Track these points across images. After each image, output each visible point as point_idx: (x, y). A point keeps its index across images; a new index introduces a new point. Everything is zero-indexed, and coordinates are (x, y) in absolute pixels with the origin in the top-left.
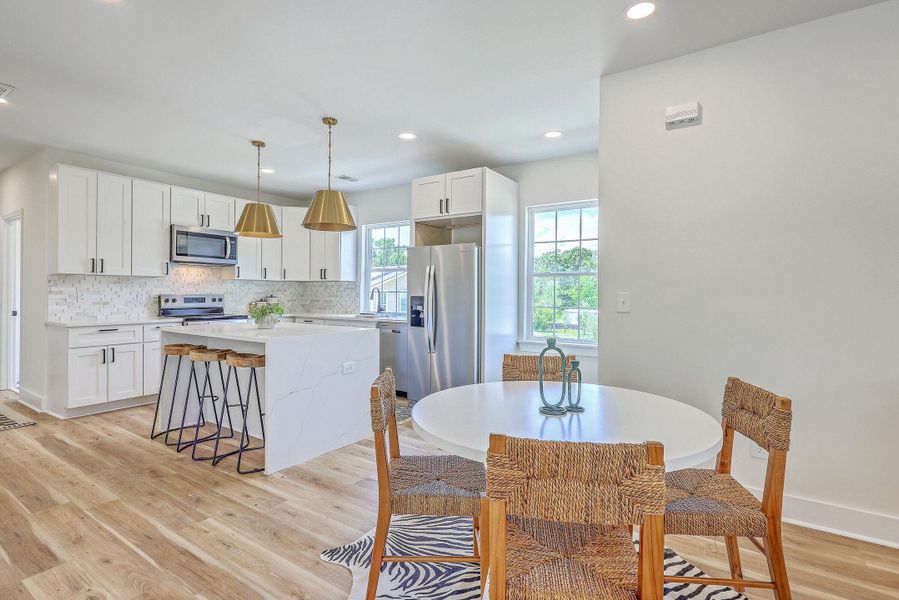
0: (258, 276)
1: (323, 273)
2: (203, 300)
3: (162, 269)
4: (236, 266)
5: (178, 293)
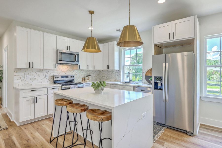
0: (86, 69)
1: (108, 67)
2: (67, 77)
3: (54, 66)
4: (79, 65)
5: (59, 75)
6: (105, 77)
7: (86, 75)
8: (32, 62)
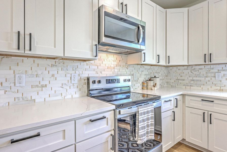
0: (154, 62)
4: (144, 53)
5: (101, 75)
6: (184, 80)
7: (149, 77)
8: (27, 33)
